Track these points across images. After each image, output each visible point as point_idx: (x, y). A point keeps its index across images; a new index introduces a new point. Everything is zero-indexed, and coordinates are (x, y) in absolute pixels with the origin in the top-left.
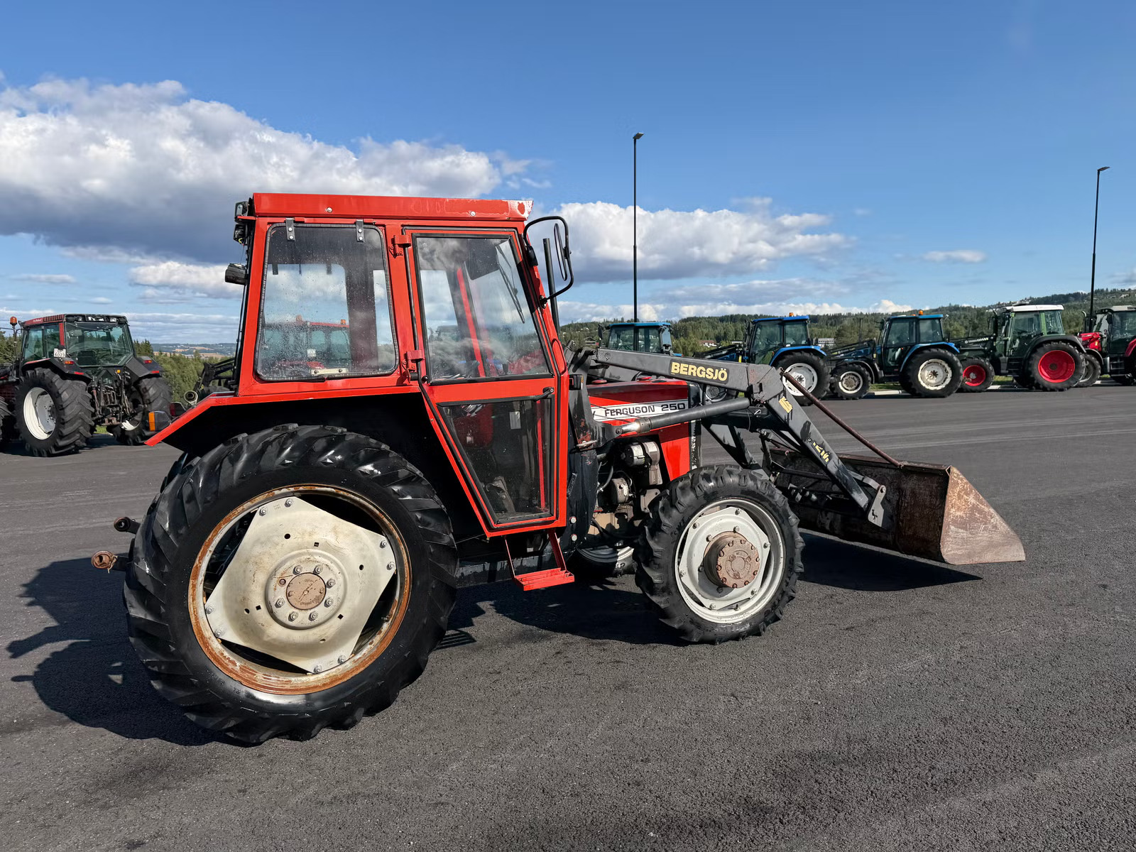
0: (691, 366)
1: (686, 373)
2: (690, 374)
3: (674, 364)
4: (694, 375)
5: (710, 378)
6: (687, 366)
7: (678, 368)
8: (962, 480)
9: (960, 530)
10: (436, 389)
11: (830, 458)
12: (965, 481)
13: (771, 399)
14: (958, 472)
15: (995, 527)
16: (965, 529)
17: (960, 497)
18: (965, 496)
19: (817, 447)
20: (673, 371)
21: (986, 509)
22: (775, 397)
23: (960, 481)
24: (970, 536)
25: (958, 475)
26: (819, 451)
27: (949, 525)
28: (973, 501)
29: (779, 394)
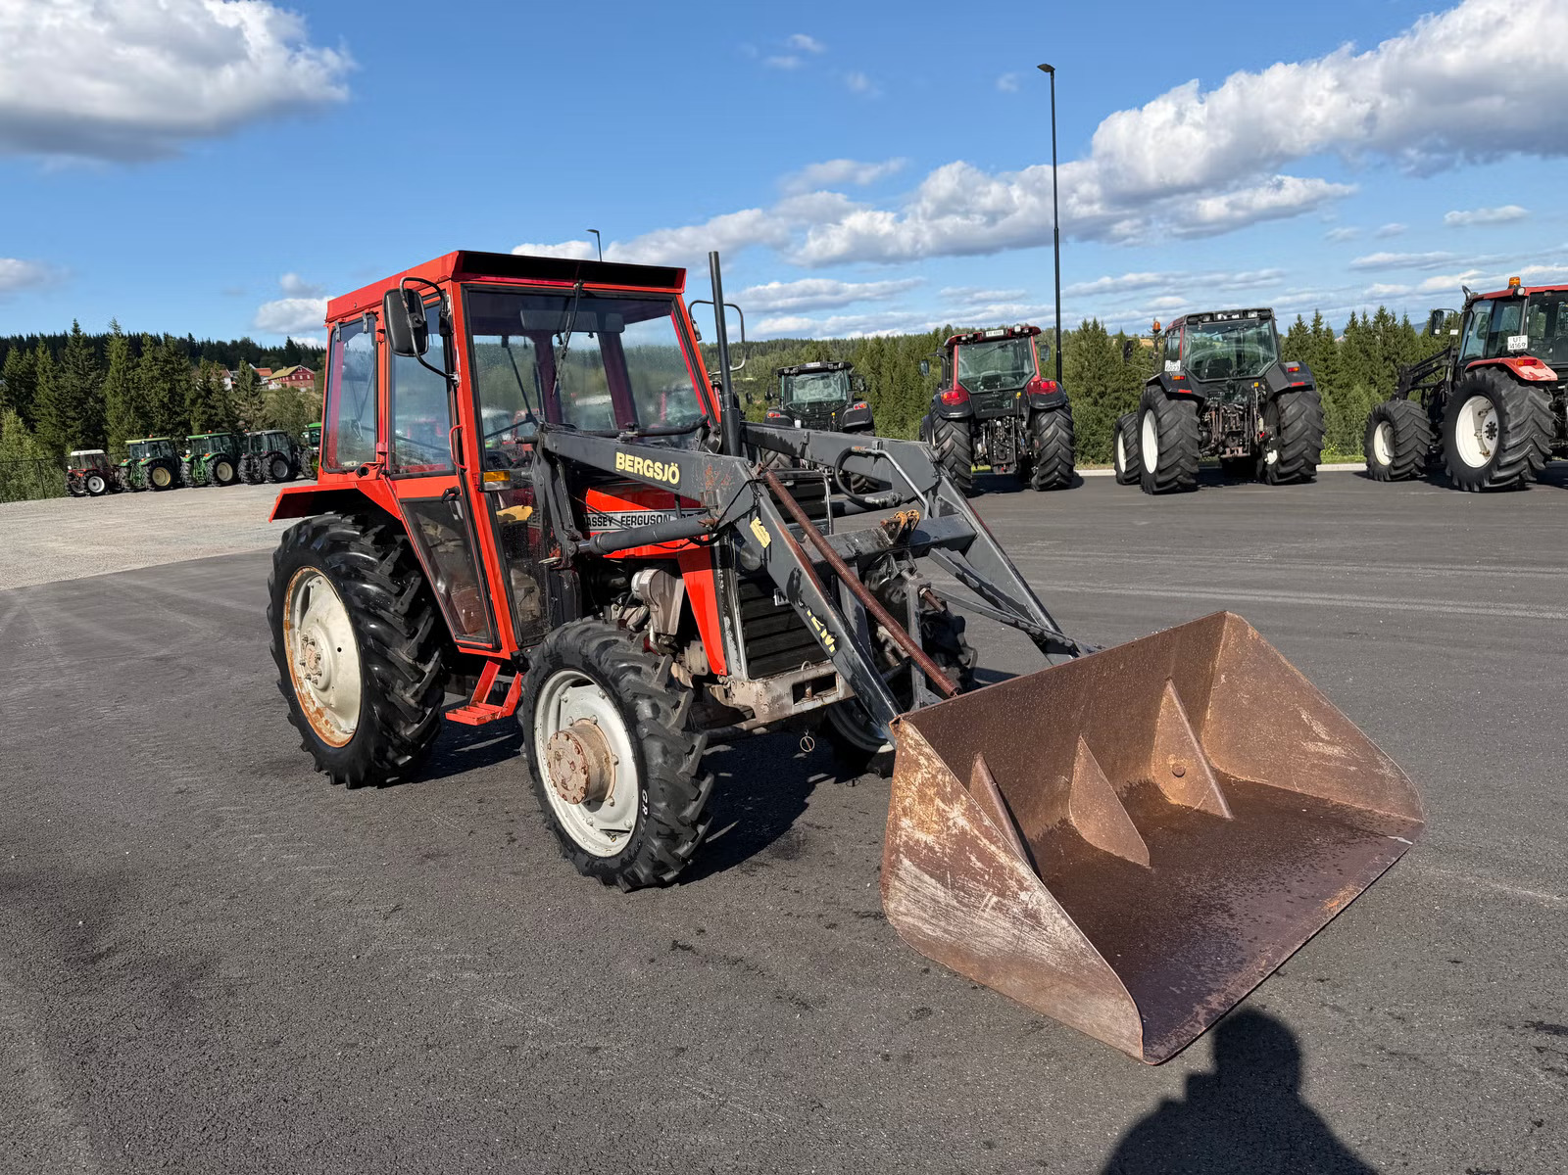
0: (638, 459)
1: (630, 470)
2: (636, 472)
3: (619, 455)
4: (641, 473)
5: (658, 478)
6: (632, 458)
7: (622, 461)
8: (928, 758)
9: (926, 878)
10: (397, 482)
11: (837, 644)
12: (939, 763)
13: (738, 520)
14: (918, 736)
15: (1033, 916)
16: (941, 880)
17: (923, 797)
18: (938, 802)
19: (814, 620)
20: (618, 466)
21: (1003, 858)
22: (744, 516)
23: (923, 761)
24: (955, 903)
25: (918, 744)
26: (819, 629)
27: (896, 850)
28: (962, 822)
29: (750, 512)
